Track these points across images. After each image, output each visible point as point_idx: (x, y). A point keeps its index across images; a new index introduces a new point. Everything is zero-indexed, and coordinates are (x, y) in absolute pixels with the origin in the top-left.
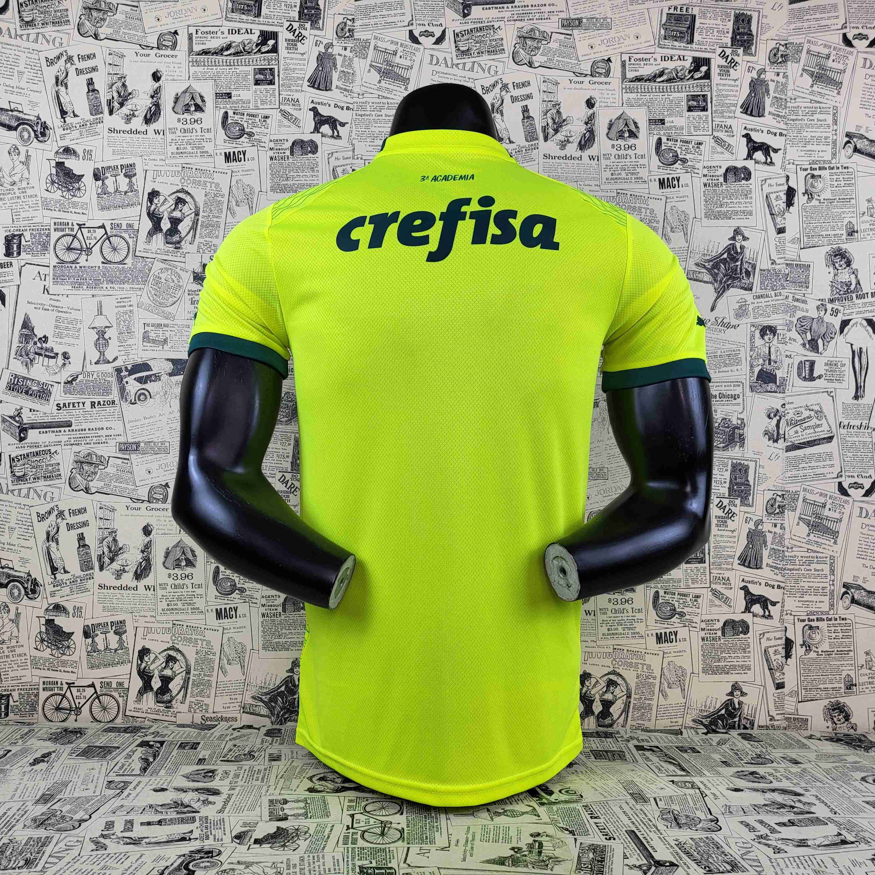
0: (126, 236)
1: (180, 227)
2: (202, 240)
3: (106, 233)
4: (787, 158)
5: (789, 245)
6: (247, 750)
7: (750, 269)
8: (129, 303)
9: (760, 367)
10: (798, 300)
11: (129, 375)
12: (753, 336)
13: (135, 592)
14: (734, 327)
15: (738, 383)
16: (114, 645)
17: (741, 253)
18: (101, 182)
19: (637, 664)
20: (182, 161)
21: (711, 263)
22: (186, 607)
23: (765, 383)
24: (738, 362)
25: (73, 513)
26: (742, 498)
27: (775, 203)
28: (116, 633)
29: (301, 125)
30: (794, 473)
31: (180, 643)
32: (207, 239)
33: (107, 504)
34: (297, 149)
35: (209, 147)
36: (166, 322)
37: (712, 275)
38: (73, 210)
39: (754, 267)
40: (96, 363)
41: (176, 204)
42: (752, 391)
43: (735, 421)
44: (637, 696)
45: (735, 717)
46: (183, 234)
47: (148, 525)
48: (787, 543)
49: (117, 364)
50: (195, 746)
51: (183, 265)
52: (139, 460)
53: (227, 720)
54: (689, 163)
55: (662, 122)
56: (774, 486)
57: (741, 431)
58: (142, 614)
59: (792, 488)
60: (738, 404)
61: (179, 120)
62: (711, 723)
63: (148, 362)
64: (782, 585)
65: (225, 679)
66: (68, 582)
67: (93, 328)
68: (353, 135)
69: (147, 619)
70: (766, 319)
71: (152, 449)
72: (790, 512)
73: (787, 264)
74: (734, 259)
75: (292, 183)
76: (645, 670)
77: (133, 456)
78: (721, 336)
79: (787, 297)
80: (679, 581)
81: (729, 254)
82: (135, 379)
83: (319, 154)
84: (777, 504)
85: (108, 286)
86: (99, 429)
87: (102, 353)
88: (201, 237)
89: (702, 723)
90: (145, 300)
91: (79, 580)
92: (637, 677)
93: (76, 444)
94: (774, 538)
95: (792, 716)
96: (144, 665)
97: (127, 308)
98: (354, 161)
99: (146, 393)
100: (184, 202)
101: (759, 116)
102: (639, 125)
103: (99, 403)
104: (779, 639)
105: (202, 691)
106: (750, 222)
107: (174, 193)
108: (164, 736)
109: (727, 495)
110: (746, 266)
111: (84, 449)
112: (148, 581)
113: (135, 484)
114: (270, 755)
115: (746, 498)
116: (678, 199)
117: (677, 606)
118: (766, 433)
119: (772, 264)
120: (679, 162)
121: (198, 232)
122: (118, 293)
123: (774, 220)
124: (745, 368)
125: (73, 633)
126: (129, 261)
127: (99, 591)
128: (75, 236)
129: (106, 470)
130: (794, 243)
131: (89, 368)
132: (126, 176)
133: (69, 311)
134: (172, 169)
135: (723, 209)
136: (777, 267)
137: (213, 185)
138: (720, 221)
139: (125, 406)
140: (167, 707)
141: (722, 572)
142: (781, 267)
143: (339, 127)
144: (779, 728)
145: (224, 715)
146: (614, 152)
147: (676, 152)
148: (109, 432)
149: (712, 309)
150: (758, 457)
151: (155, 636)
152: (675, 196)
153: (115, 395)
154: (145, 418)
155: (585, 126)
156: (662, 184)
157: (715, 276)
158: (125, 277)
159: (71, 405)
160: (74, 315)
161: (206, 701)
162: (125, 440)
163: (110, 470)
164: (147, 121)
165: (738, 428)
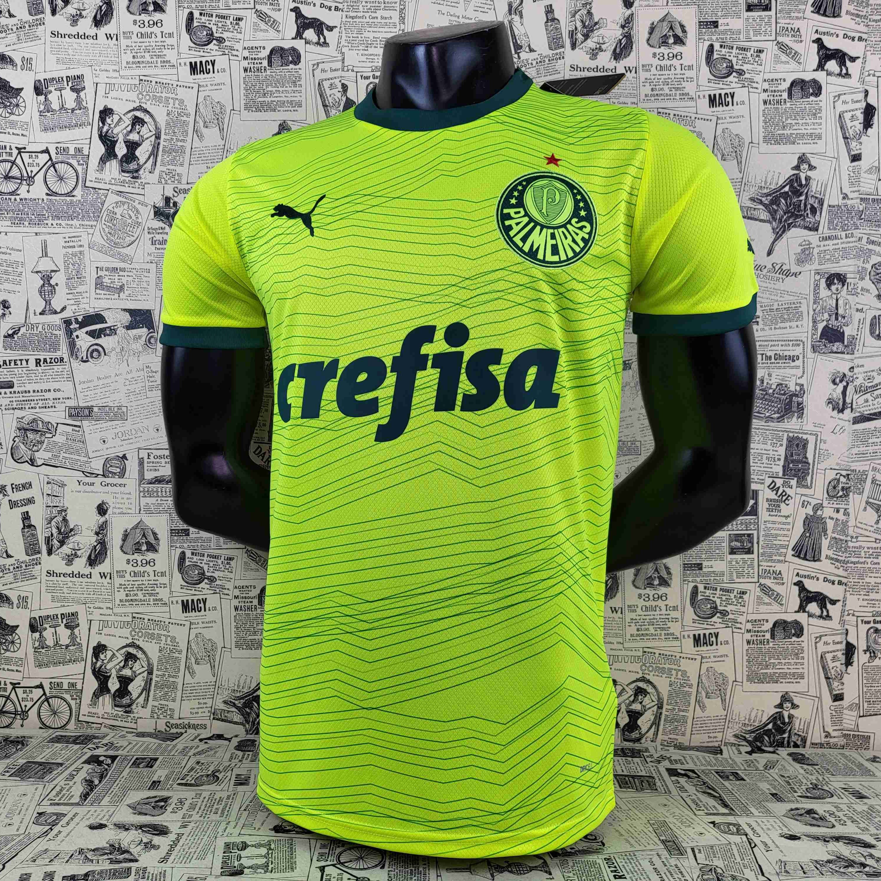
0: (74, 162)
1: (138, 153)
2: (164, 169)
3: (51, 159)
4: (867, 69)
5: (866, 175)
6: (212, 769)
7: (816, 205)
8: (80, 243)
9: (825, 323)
10: (873, 242)
11: (80, 328)
12: (817, 286)
13: (89, 580)
14: (795, 275)
15: (798, 343)
16: (65, 640)
17: (807, 185)
18: (43, 97)
19: (670, 670)
20: (138, 72)
21: (769, 198)
22: (148, 597)
23: (830, 342)
24: (799, 316)
25: (16, 488)
26: (799, 478)
27: (849, 124)
28: (67, 626)
29: (280, 29)
30: (862, 449)
31: (141, 639)
32: (169, 167)
33: (56, 478)
34: (276, 60)
35: (171, 55)
36: (122, 265)
37: (769, 212)
38: (11, 131)
39: (821, 202)
40: (40, 314)
41: (133, 125)
42: (814, 351)
43: (792, 388)
44: (669, 707)
45: (784, 732)
46: (142, 161)
47: (103, 503)
48: (851, 531)
49: (66, 314)
50: (151, 763)
51: (141, 198)
52: (91, 428)
53: (195, 727)
54: (747, 76)
55: (715, 24)
56: (838, 464)
57: (800, 399)
58: (97, 605)
59: (859, 467)
60: (798, 367)
61: (135, 22)
62: (756, 739)
63: (102, 313)
64: (844, 580)
65: (192, 681)
66: (11, 568)
67: (37, 272)
68: (343, 43)
69: (101, 611)
70: (835, 265)
71: (107, 414)
72: (856, 496)
73: (862, 199)
74: (797, 193)
75: (269, 99)
76: (679, 676)
77: (85, 423)
78: (779, 285)
79: (860, 239)
80: (722, 574)
81: (792, 186)
82: (87, 333)
83: (301, 65)
84: (841, 485)
85: (54, 223)
86: (46, 391)
87: (48, 302)
88: (163, 164)
89: (745, 739)
90: (98, 239)
91: (24, 565)
92: (671, 685)
93: (19, 409)
94: (836, 525)
95: (852, 733)
96: (99, 664)
97: (77, 249)
98: (343, 74)
99: (100, 349)
100: (142, 122)
101: (834, 17)
102: (687, 29)
103: (45, 360)
104: (838, 643)
105: (166, 693)
106: (819, 147)
107: (130, 111)
108: (117, 749)
109: (781, 475)
110: (811, 201)
111: (28, 415)
112: (104, 567)
113: (87, 455)
114: (238, 776)
115: (804, 478)
116: (732, 120)
117: (718, 604)
118: (830, 401)
119: (844, 198)
120: (734, 74)
121: (159, 158)
122: (65, 230)
123: (847, 144)
124: (807, 323)
125: (17, 626)
126: (78, 193)
127: (48, 578)
128: (13, 163)
129: (54, 439)
130: (871, 173)
131: (33, 319)
132: (73, 89)
133: (9, 251)
134: (128, 81)
135: (787, 132)
136: (849, 202)
137: (177, 102)
138: (782, 146)
139: (75, 364)
140: (126, 712)
141: (773, 564)
142: (854, 202)
143: (326, 32)
144: (835, 746)
145: (192, 722)
146: (656, 62)
147: (731, 61)
148: (58, 395)
149: (769, 253)
150: (820, 430)
151: (112, 631)
152: (727, 116)
153: (63, 351)
154: (99, 379)
155: (620, 31)
156: (713, 101)
157: (773, 213)
158: (74, 212)
159: (13, 363)
160: (15, 256)
161: (171, 705)
162: (76, 404)
163: (59, 439)
164: (98, 22)
165: (797, 396)
